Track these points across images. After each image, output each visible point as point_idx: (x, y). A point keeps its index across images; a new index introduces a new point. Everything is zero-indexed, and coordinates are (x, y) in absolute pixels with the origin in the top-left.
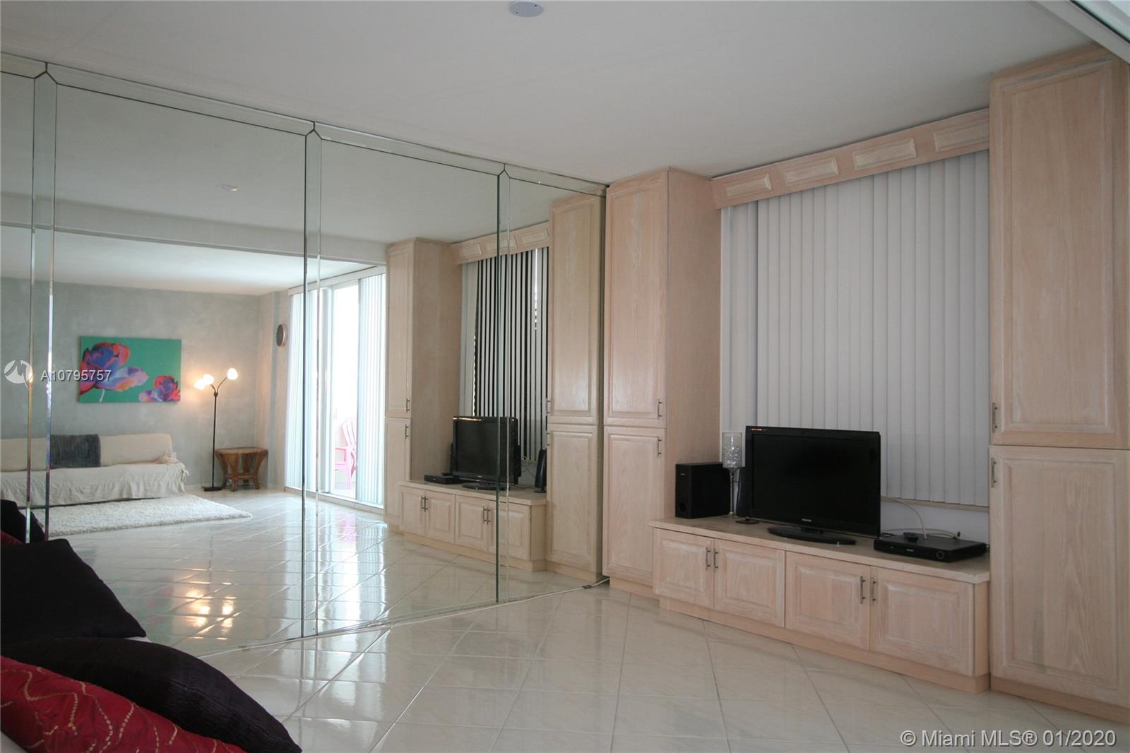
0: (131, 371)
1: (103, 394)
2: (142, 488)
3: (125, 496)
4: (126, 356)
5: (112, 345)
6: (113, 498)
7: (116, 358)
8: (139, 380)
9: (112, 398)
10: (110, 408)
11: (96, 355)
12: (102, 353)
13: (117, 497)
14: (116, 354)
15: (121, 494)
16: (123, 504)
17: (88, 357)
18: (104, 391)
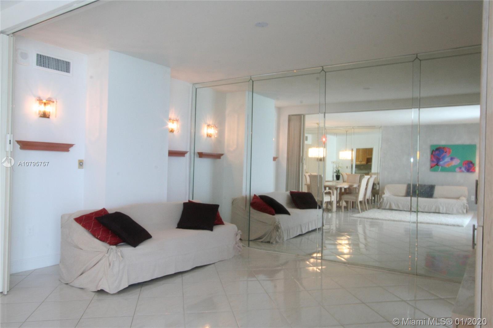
0: (452, 159)
1: (440, 168)
2: (445, 209)
3: (437, 211)
4: (450, 152)
5: (444, 148)
6: (432, 211)
7: (445, 154)
8: (456, 162)
9: (444, 170)
10: (443, 174)
11: (437, 152)
12: (440, 151)
13: (434, 211)
14: (445, 151)
15: (436, 210)
16: (436, 214)
17: (434, 153)
18: (440, 167)
